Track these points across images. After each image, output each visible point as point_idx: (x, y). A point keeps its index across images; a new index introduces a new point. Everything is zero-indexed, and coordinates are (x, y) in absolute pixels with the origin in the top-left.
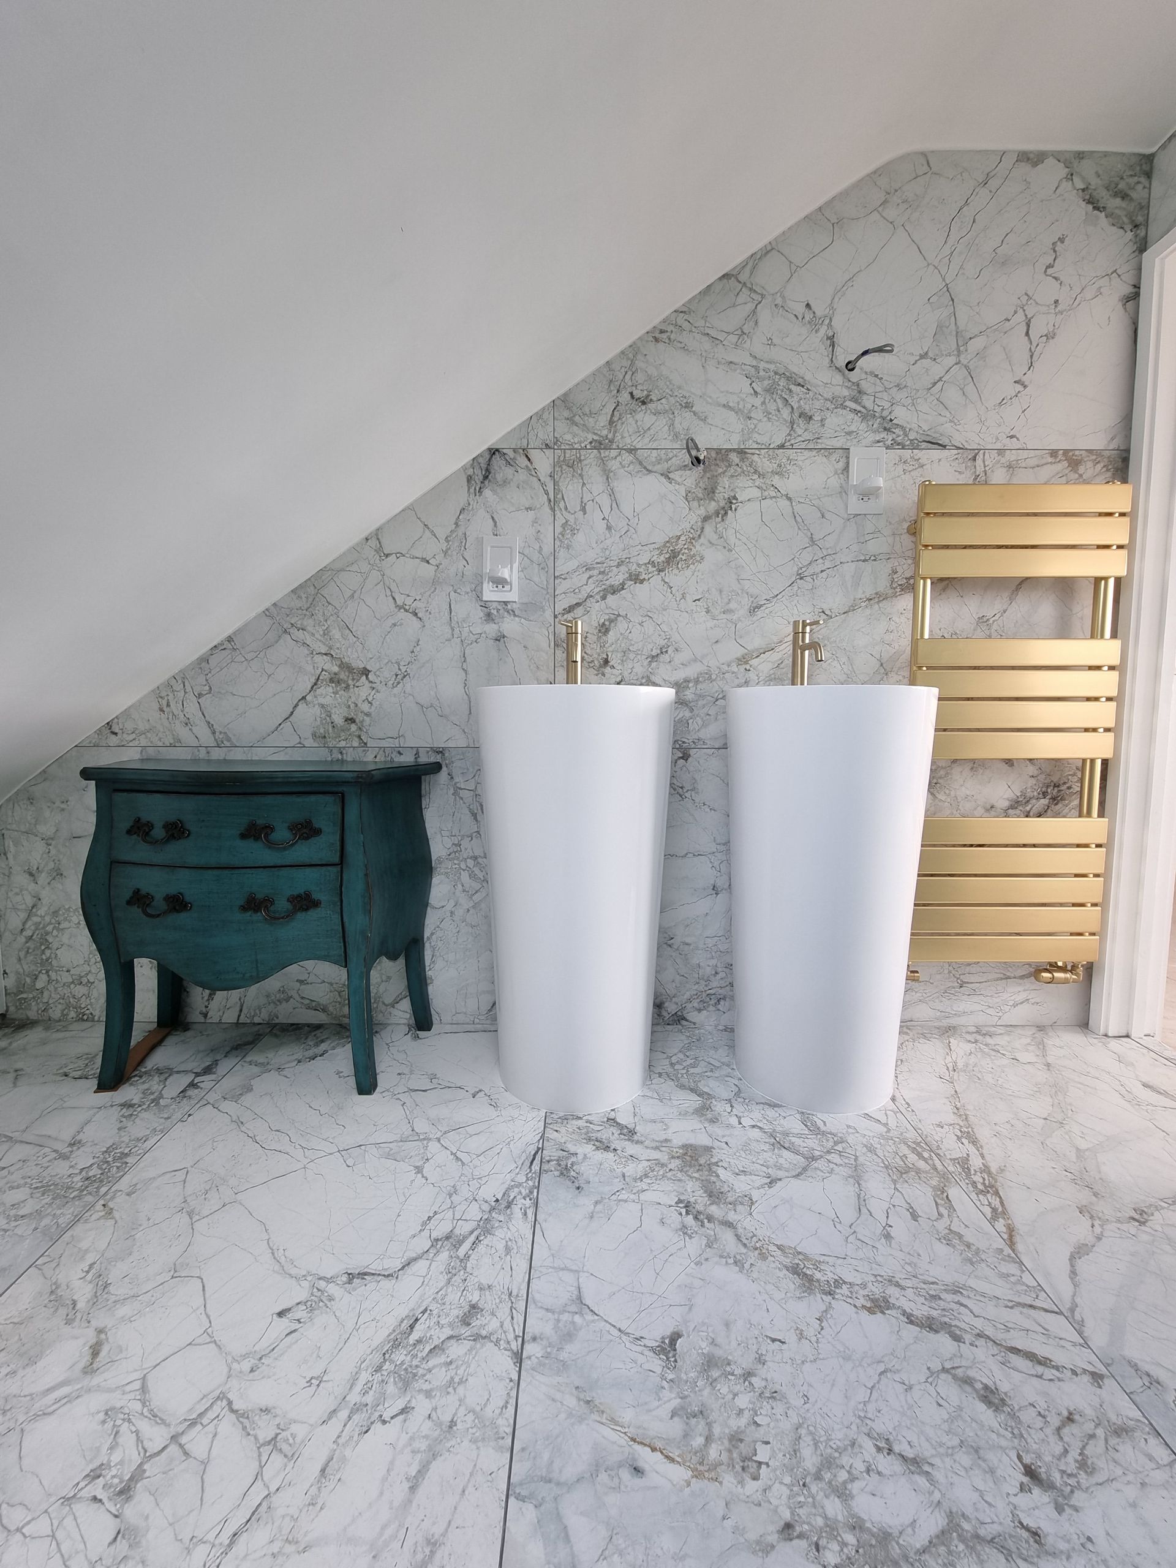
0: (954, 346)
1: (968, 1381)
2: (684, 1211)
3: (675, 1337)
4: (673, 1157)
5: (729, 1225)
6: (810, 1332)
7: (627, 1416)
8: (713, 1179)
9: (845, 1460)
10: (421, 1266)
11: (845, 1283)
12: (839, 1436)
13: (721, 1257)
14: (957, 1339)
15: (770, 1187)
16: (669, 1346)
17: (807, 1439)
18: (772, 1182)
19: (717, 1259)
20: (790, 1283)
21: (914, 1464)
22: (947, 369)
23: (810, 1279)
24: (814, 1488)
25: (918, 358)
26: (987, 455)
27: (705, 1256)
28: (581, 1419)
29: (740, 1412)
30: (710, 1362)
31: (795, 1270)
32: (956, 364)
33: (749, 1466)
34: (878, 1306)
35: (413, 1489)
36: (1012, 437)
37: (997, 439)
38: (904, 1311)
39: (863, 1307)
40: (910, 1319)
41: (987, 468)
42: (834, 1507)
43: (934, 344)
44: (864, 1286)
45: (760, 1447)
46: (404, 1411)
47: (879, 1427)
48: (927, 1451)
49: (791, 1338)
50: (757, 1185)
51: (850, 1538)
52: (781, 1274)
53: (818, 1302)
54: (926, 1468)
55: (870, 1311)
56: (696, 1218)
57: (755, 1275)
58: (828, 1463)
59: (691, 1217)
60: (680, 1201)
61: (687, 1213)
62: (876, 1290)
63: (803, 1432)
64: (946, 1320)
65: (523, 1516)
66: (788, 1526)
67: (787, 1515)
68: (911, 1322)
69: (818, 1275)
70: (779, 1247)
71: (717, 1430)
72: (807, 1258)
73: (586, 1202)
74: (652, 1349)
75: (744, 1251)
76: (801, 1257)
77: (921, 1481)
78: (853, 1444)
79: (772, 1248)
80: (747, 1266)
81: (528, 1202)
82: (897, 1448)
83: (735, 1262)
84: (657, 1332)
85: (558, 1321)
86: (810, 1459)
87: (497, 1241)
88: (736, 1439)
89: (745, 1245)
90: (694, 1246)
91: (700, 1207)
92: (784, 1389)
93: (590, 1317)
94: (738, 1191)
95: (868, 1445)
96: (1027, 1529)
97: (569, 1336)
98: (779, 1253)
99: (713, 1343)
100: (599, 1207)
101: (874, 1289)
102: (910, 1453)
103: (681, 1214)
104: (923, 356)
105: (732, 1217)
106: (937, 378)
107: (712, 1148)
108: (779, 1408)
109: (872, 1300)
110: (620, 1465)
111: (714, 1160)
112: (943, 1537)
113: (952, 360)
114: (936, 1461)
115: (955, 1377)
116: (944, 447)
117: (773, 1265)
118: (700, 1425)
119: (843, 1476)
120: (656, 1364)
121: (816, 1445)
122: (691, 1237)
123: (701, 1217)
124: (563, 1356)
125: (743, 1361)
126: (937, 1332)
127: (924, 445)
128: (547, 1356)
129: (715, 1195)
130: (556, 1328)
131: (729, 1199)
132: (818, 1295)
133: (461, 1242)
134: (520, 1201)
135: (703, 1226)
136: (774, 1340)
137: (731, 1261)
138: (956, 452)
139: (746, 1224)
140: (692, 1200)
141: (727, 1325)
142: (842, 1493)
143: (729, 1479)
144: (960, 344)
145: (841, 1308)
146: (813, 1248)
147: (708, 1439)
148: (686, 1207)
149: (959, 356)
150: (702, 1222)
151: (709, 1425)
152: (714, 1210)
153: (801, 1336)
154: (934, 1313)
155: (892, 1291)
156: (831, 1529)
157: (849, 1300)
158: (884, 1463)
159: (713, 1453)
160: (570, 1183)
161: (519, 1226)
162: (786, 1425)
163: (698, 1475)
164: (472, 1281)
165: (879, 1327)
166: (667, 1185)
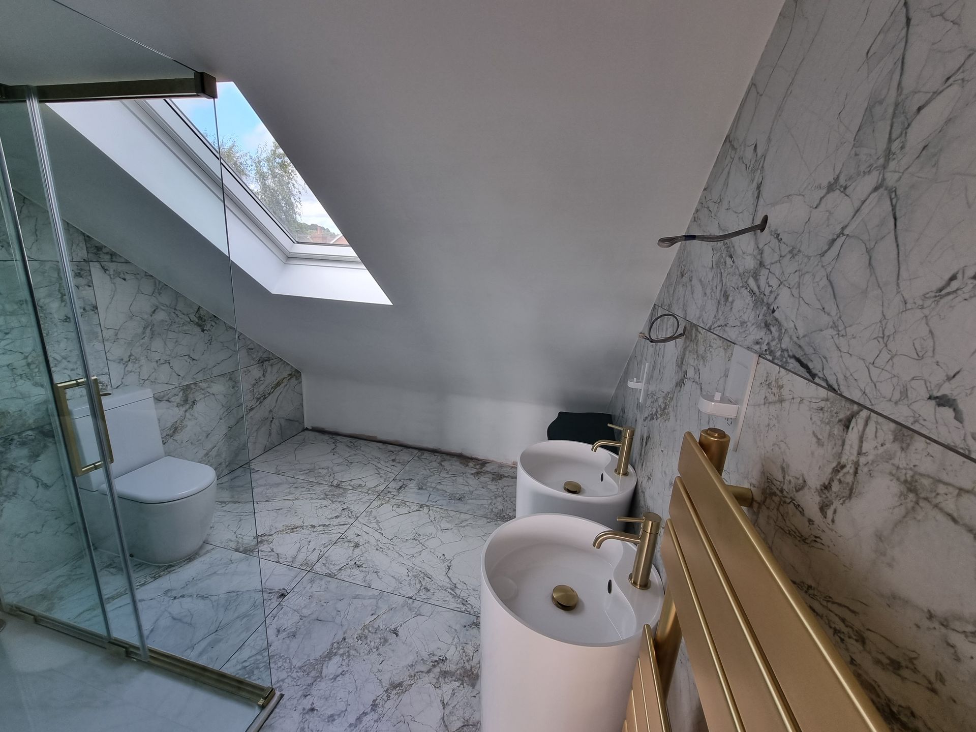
0: (882, 145)
1: (339, 715)
2: (441, 658)
3: (397, 635)
4: (471, 667)
5: (429, 671)
6: (378, 674)
7: (384, 616)
8: (454, 678)
9: (347, 661)
10: (448, 580)
11: (388, 700)
12: (352, 663)
13: (416, 662)
14: (351, 725)
15: (441, 701)
16: (395, 632)
17: (356, 654)
18: (444, 705)
19: (416, 659)
20: (397, 680)
21: (335, 678)
22: (857, 204)
23: (395, 687)
24: (347, 649)
25: (825, 191)
26: (872, 427)
27: (419, 656)
28: (389, 607)
29: (371, 642)
30: (386, 640)
31: (400, 684)
32: (876, 189)
33: (359, 638)
34: (374, 706)
35: (392, 576)
36: (943, 401)
37: (904, 393)
38: (368, 714)
39: (377, 700)
40: (365, 714)
41: (863, 460)
42: (341, 651)
43: (853, 152)
44: (383, 706)
45: (362, 642)
46: (408, 575)
47: (347, 675)
48: (335, 684)
49: (380, 667)
50: (444, 695)
51: (335, 651)
52: (401, 678)
53: (386, 684)
54: (332, 680)
55: (374, 701)
56: (436, 661)
57: (405, 669)
58: (349, 656)
59: (438, 659)
60: (446, 659)
61: (439, 659)
62: (379, 710)
63: (358, 654)
64: (357, 728)
65: (377, 593)
66: (345, 639)
67: (346, 640)
68: (364, 713)
69: (395, 692)
70: (412, 685)
71: (370, 634)
72: (402, 692)
73: (458, 627)
74: (397, 628)
75: (416, 671)
76: (404, 690)
77: (331, 677)
78: (348, 665)
79: (412, 682)
80: (409, 668)
81: (463, 610)
82: (341, 676)
83: (412, 665)
84: (401, 632)
85: (416, 608)
86: (352, 652)
87: (450, 598)
88: (366, 637)
89: (418, 672)
90: (425, 655)
91: (441, 665)
92: (369, 656)
93: (413, 616)
94: (444, 685)
95: (346, 669)
96: (307, 695)
97: (410, 609)
98: (409, 683)
99: (390, 644)
100: (453, 630)
101: (380, 710)
102: (338, 679)
103: (440, 656)
104: (831, 188)
105: (432, 675)
106: (838, 230)
107: (473, 688)
108: (366, 652)
109: (377, 705)
110: (375, 612)
111: (465, 684)
112: (321, 673)
113: (872, 180)
114: (332, 684)
115: (342, 711)
116: (812, 376)
117: (406, 677)
118: (373, 631)
119: (344, 658)
120: (392, 627)
121: (354, 656)
122: (428, 655)
123: (436, 663)
124: (405, 607)
125: (381, 650)
126: (356, 720)
127: (793, 363)
128: (407, 603)
129: (445, 674)
130: (413, 607)
131: (440, 679)
132: (388, 686)
133: (452, 590)
134: (465, 607)
135: (432, 662)
136: (382, 661)
137: (414, 664)
138: (823, 393)
139: (427, 679)
140: (445, 664)
141: (393, 650)
142: (342, 655)
143: (360, 632)
144: (894, 136)
145: (381, 691)
146: (405, 698)
147: (369, 631)
148: (443, 660)
149: (884, 167)
150: (433, 662)
151: (372, 633)
152: (437, 670)
153: (379, 671)
154: (361, 726)
155: (376, 716)
156: (339, 648)
157: (381, 696)
158: (340, 670)
159: (366, 631)
160: (469, 624)
161: (453, 605)
162: (362, 651)
163: (365, 626)
164: (437, 591)
165: (368, 699)
166: (456, 658)
